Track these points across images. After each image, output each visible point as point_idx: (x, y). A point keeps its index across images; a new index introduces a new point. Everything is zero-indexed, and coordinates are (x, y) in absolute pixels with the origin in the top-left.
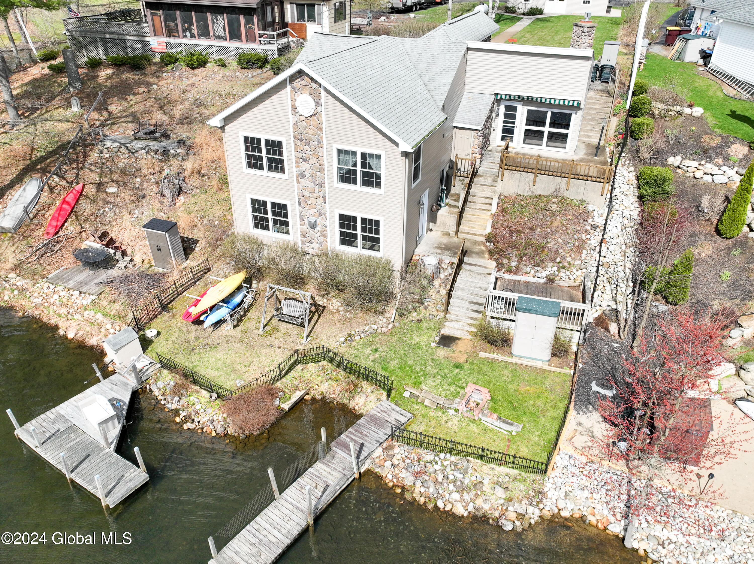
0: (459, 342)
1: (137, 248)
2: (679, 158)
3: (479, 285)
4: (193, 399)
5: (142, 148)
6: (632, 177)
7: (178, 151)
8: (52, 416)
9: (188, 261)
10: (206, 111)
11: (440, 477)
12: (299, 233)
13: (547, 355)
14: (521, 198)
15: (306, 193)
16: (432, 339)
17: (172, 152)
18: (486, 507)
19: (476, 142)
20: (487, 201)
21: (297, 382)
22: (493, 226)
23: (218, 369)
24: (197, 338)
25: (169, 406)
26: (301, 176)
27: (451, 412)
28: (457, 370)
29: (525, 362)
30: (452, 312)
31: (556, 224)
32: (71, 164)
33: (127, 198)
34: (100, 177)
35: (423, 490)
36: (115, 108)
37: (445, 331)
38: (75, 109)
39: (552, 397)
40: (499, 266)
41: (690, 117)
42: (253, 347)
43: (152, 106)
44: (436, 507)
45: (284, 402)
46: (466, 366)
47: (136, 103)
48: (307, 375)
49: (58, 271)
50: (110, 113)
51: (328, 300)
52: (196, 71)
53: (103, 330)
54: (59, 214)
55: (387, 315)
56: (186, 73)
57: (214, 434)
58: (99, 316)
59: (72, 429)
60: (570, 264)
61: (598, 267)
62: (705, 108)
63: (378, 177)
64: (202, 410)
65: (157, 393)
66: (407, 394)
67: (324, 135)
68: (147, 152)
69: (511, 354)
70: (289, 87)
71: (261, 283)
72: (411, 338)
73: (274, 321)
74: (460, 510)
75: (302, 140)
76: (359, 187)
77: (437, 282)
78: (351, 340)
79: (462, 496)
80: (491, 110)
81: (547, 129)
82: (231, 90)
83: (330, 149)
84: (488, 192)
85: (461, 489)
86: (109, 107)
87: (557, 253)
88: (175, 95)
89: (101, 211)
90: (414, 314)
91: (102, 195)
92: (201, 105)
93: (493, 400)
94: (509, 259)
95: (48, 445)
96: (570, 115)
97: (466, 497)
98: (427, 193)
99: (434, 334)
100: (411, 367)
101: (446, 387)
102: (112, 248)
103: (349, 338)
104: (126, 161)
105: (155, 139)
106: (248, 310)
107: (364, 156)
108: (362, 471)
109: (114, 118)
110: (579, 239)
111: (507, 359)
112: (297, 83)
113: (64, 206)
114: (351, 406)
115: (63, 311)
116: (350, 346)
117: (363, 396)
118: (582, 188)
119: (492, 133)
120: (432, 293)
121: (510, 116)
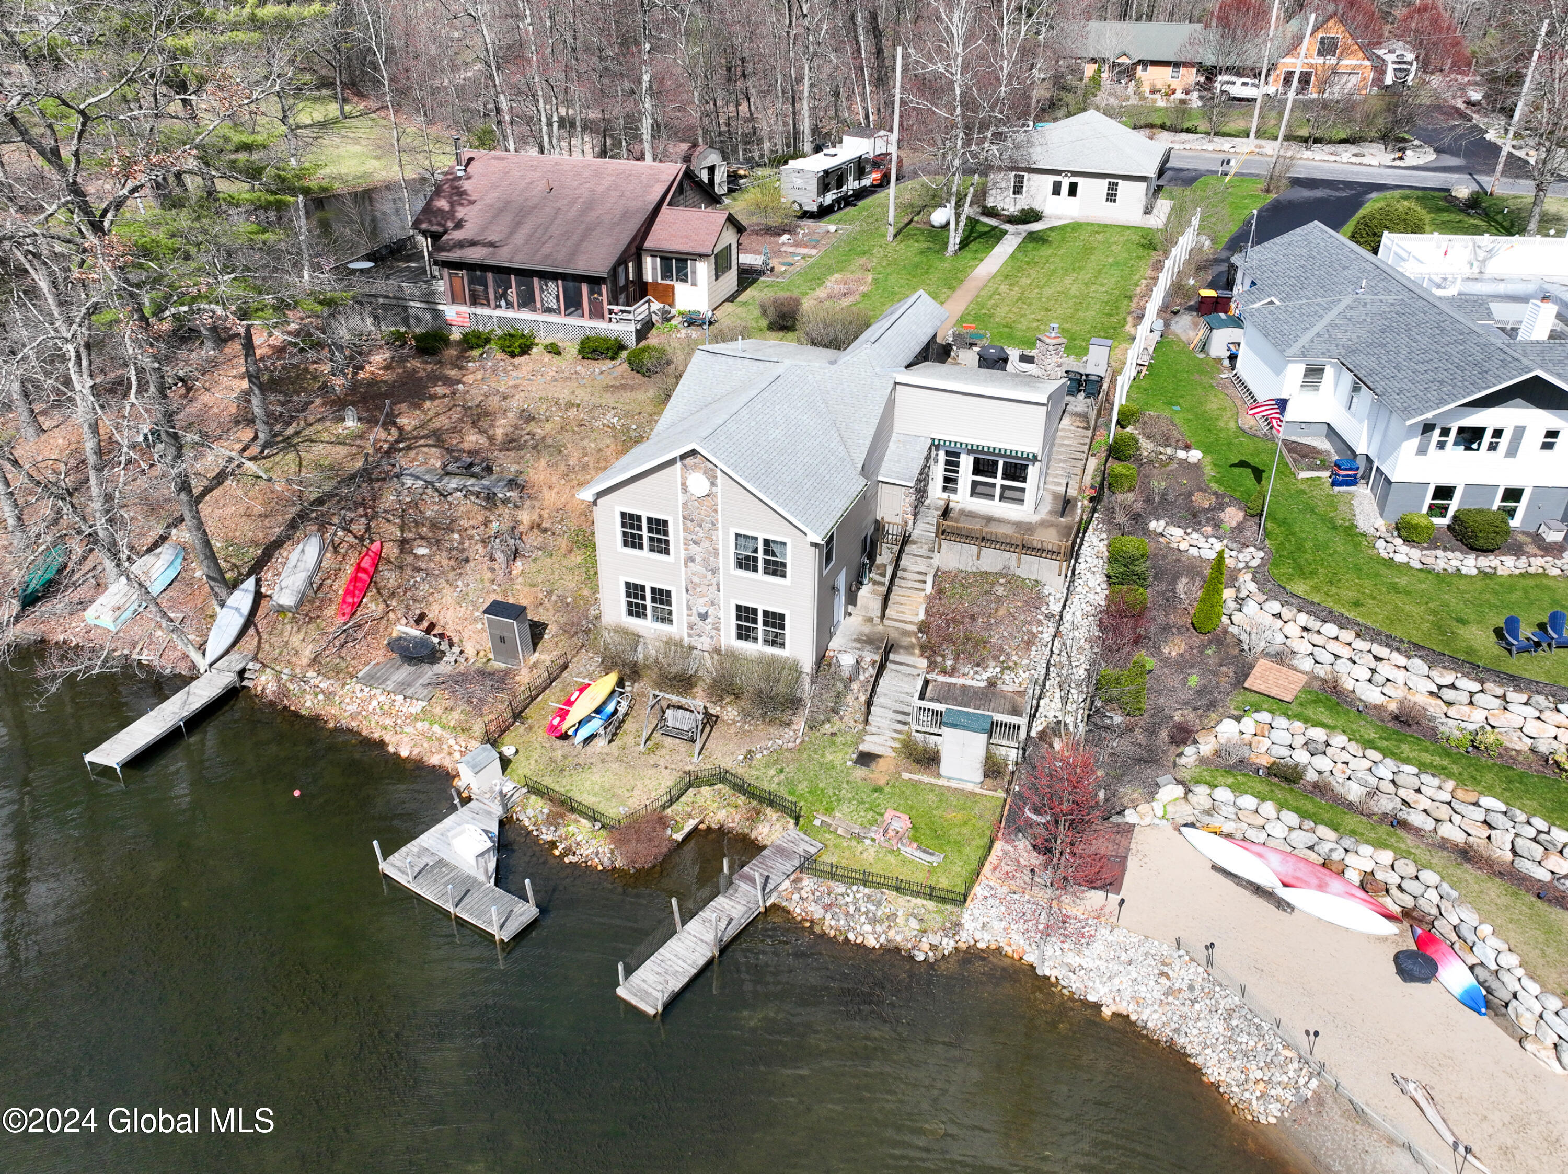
0: (881, 761)
1: (466, 635)
2: (1162, 523)
3: (905, 690)
4: (572, 828)
5: (457, 490)
6: (1102, 547)
7: (508, 494)
8: (415, 850)
9: (537, 654)
10: (539, 431)
11: (851, 909)
12: (686, 625)
13: (978, 776)
14: (963, 575)
15: (696, 580)
16: (848, 757)
17: (500, 495)
18: (899, 938)
19: (908, 499)
20: (921, 577)
21: (689, 809)
22: (927, 612)
23: (595, 795)
24: (565, 757)
25: (544, 837)
26: (690, 559)
27: (868, 842)
28: (876, 794)
29: (954, 785)
30: (873, 723)
31: (1001, 612)
32: (356, 508)
33: (445, 562)
34: (402, 531)
35: (833, 923)
36: (407, 421)
37: (863, 747)
38: (351, 424)
39: (981, 824)
40: (932, 665)
41: (1184, 463)
42: (634, 767)
43: (461, 420)
44: (847, 939)
45: (676, 832)
46: (887, 789)
47: (437, 415)
48: (700, 801)
49: (367, 668)
50: (400, 429)
51: (722, 707)
52: (517, 361)
53: (445, 746)
54: (355, 587)
55: (794, 727)
56: (502, 363)
57: (600, 868)
58: (436, 728)
59: (441, 863)
60: (1016, 664)
61: (1048, 668)
62: (1205, 452)
63: (784, 565)
64: (584, 842)
65: (527, 823)
66: (817, 823)
67: (720, 517)
68: (465, 496)
69: (939, 775)
70: (679, 466)
71: (636, 685)
72: (823, 756)
73: (657, 735)
74: (871, 942)
75: (692, 521)
76: (760, 576)
77: (855, 686)
78: (752, 759)
79: (874, 928)
80: (928, 458)
81: (999, 481)
82: (573, 397)
83: (726, 533)
84: (922, 566)
85: (874, 921)
86: (398, 420)
87: (1001, 650)
88: (494, 402)
89: (412, 582)
90: (827, 726)
91: (410, 559)
92: (530, 419)
93: (914, 827)
94: (943, 656)
95: (421, 879)
96: (1026, 466)
97: (879, 929)
98: (843, 574)
99: (851, 750)
100: (822, 791)
101: (862, 814)
102: (435, 636)
103: (749, 755)
104: (436, 508)
105: (473, 475)
106: (623, 721)
107: (767, 542)
108: (768, 905)
109: (408, 439)
110: (1030, 632)
111: (934, 781)
112: (689, 461)
113: (360, 575)
114: (753, 836)
115: (388, 721)
116: (750, 766)
117: (767, 825)
118: (1036, 566)
119: (930, 486)
120: (850, 699)
121: (952, 464)
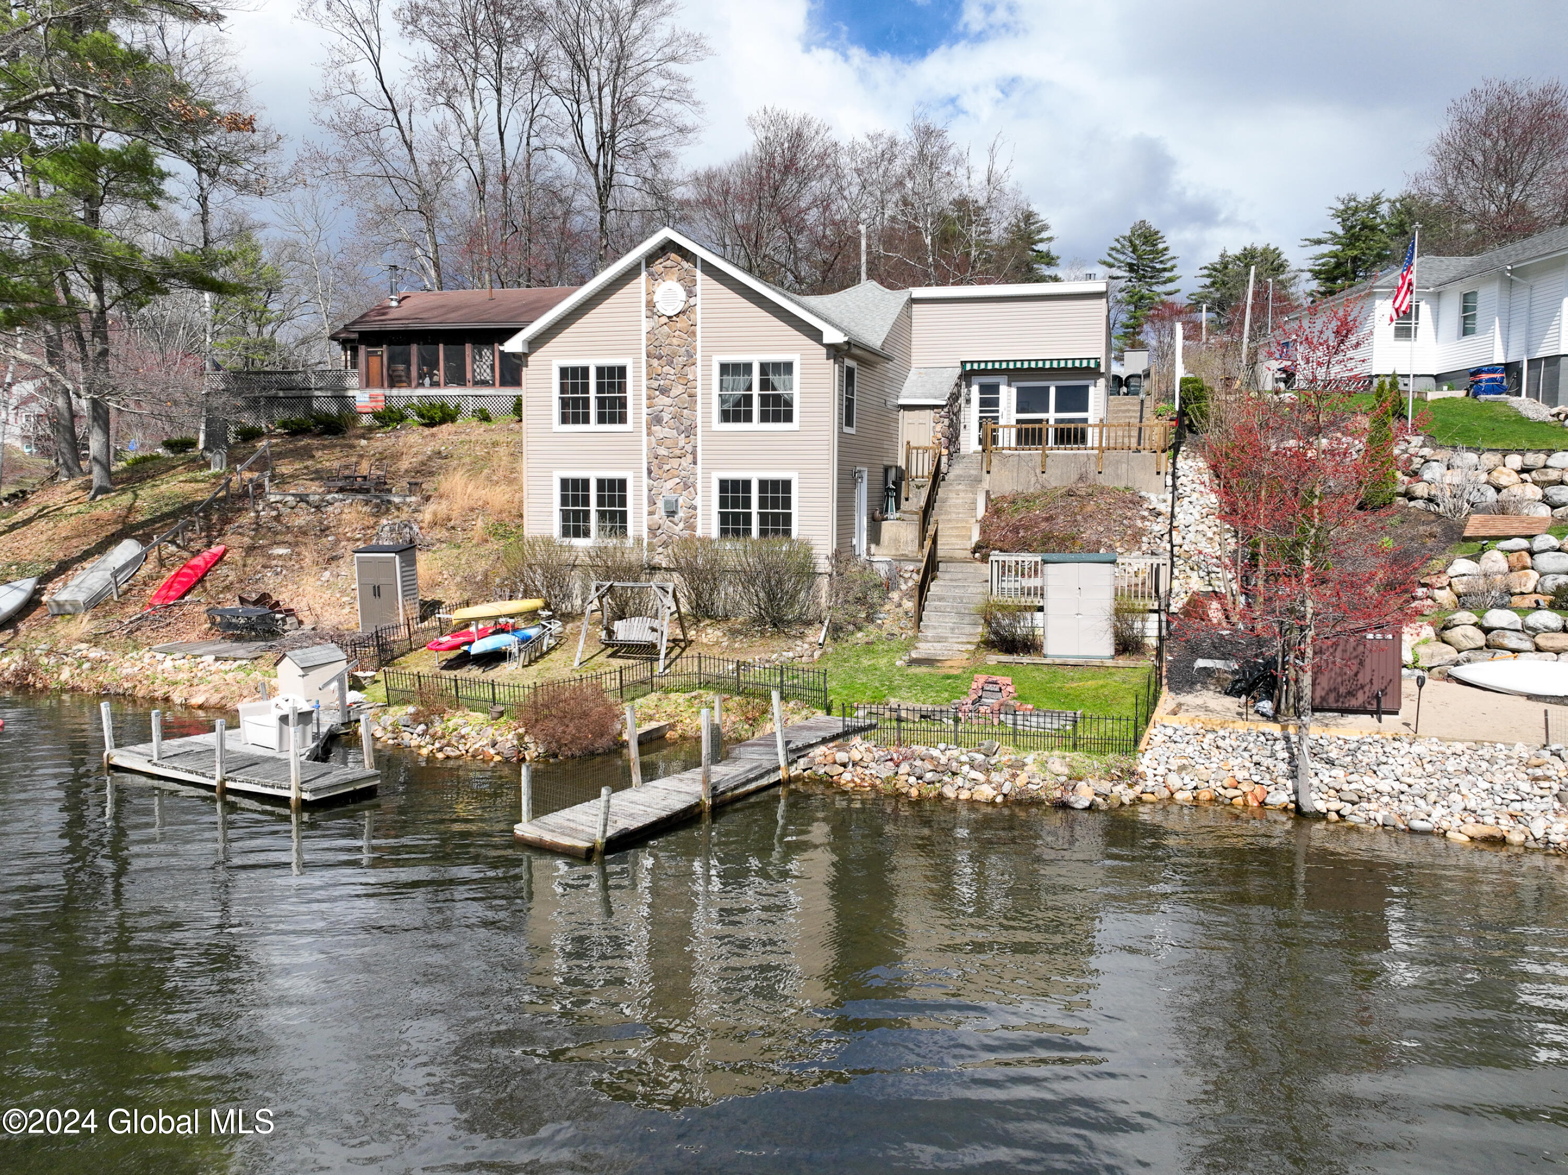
0: (947, 661)
4: (454, 723)
5: (341, 500)
7: (408, 500)
9: (426, 622)
11: (943, 760)
12: (645, 531)
13: (1109, 651)
14: (1023, 495)
15: (662, 451)
16: (897, 660)
17: (397, 501)
18: (1035, 787)
19: (939, 427)
20: (967, 506)
21: (652, 711)
22: (983, 531)
26: (656, 420)
27: (948, 722)
28: (950, 680)
29: (1071, 661)
30: (930, 630)
31: (1089, 509)
33: (310, 557)
34: (254, 540)
35: (913, 780)
36: (285, 468)
37: (918, 654)
38: (217, 468)
39: (1127, 687)
43: (358, 461)
44: (941, 797)
45: (630, 728)
46: (965, 675)
47: (330, 460)
48: (668, 706)
51: (698, 631)
52: (436, 428)
55: (809, 639)
56: (419, 431)
57: (497, 760)
58: (257, 676)
63: (789, 404)
64: (474, 733)
65: (378, 734)
67: (699, 344)
68: (351, 503)
69: (1044, 657)
70: (644, 274)
72: (858, 662)
73: (600, 659)
74: (986, 794)
75: (660, 358)
76: (755, 425)
77: (894, 594)
78: (747, 669)
79: (988, 777)
80: (957, 394)
81: (1052, 415)
83: (707, 366)
85: (986, 769)
86: (277, 468)
87: (1099, 543)
88: (399, 450)
89: (259, 576)
90: (859, 635)
91: (259, 559)
92: (446, 456)
93: (1020, 697)
96: (1086, 388)
97: (997, 777)
99: (898, 657)
100: (863, 685)
101: (933, 696)
102: (279, 613)
103: (743, 667)
104: (310, 516)
106: (548, 652)
107: (764, 368)
108: (794, 771)
110: (1132, 526)
112: (658, 266)
115: (184, 676)
118: (1124, 466)
119: (963, 433)
120: (889, 608)
121: (989, 403)
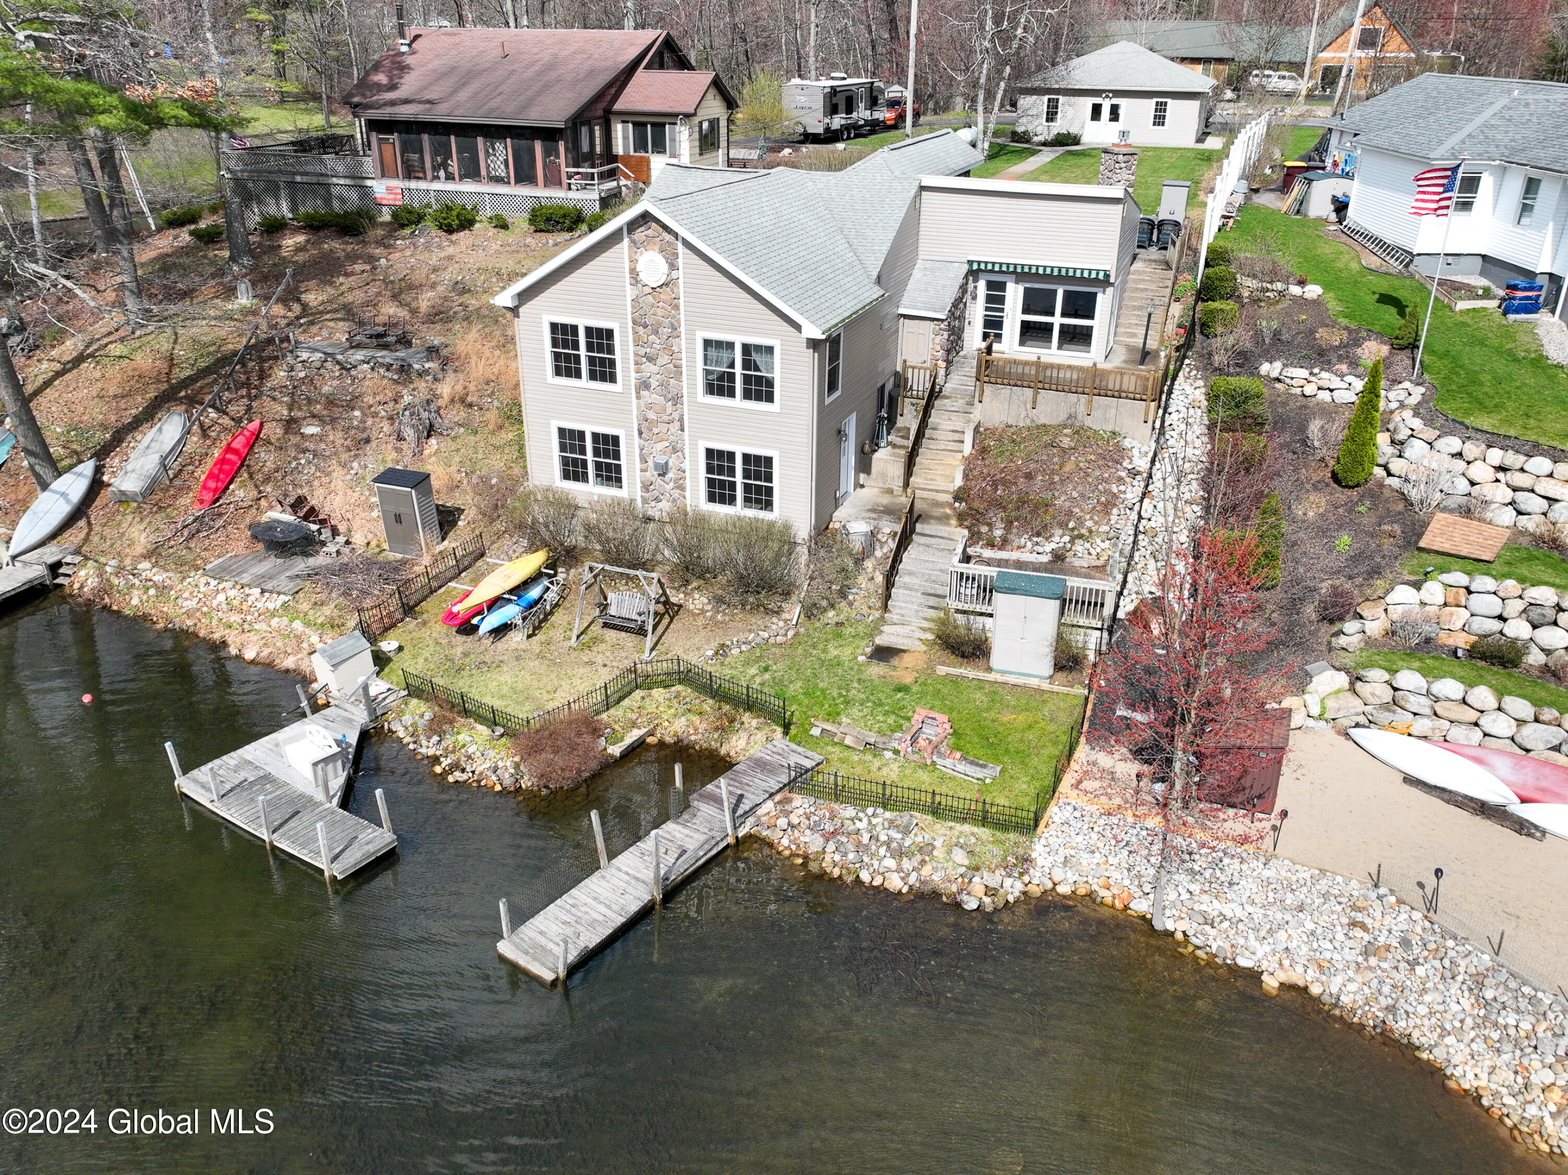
0: (906, 656)
1: (356, 524)
2: (1278, 365)
3: (939, 566)
4: (463, 737)
5: (364, 362)
6: (1199, 395)
7: (427, 366)
8: (233, 762)
9: (446, 543)
10: (473, 302)
11: (865, 839)
12: (639, 485)
13: (1047, 668)
14: (1012, 430)
15: (651, 415)
16: (860, 651)
17: (416, 366)
18: (936, 878)
19: (938, 339)
20: (957, 436)
21: (634, 716)
22: (966, 476)
23: (502, 697)
24: (466, 655)
25: (423, 750)
26: (644, 385)
27: (888, 755)
28: (899, 695)
29: (1012, 679)
30: (896, 611)
31: (1068, 468)
32: (237, 389)
33: (339, 442)
34: (290, 410)
35: (837, 857)
36: (313, 298)
37: (882, 640)
38: (244, 299)
39: (1052, 727)
40: (974, 537)
41: (1301, 302)
42: (560, 665)
43: (379, 294)
44: (858, 880)
45: (614, 744)
46: (915, 688)
47: (351, 289)
48: (650, 706)
49: (221, 560)
50: (305, 306)
51: (686, 594)
52: (454, 237)
53: (305, 645)
54: (220, 470)
55: (785, 616)
56: (437, 239)
57: (498, 788)
58: (298, 625)
59: (267, 778)
60: (1091, 532)
61: (1136, 535)
62: (1326, 286)
63: (770, 383)
64: (478, 754)
65: (401, 734)
66: (816, 732)
67: (682, 317)
68: (373, 369)
69: (989, 669)
70: (626, 241)
71: (573, 571)
72: (825, 651)
73: (596, 629)
74: (895, 883)
75: (645, 326)
76: (738, 402)
77: (869, 564)
78: (725, 655)
79: (899, 864)
80: (963, 288)
81: (1057, 320)
82: (519, 266)
83: (691, 340)
84: (957, 422)
85: (900, 854)
86: (303, 296)
87: (1070, 513)
88: (419, 276)
89: (294, 464)
90: (831, 614)
91: (295, 439)
92: (465, 291)
93: (955, 733)
94: (990, 525)
95: (231, 798)
96: (1096, 294)
97: (907, 864)
98: (853, 418)
99: (864, 643)
100: (823, 691)
101: (881, 718)
102: (314, 522)
103: (722, 651)
104: (336, 383)
105: (386, 347)
106: (551, 613)
107: (746, 348)
108: (741, 833)
109: (311, 314)
110: (1107, 492)
111: (982, 675)
112: (640, 234)
113: (228, 456)
114: (723, 751)
115: (235, 618)
116: (722, 664)
117: (744, 735)
118: (1113, 411)
119: (967, 329)
120: (862, 580)
121: (996, 299)
